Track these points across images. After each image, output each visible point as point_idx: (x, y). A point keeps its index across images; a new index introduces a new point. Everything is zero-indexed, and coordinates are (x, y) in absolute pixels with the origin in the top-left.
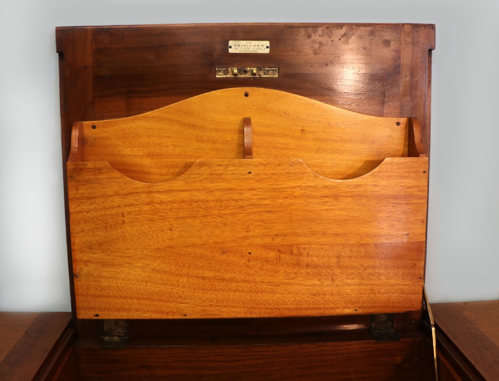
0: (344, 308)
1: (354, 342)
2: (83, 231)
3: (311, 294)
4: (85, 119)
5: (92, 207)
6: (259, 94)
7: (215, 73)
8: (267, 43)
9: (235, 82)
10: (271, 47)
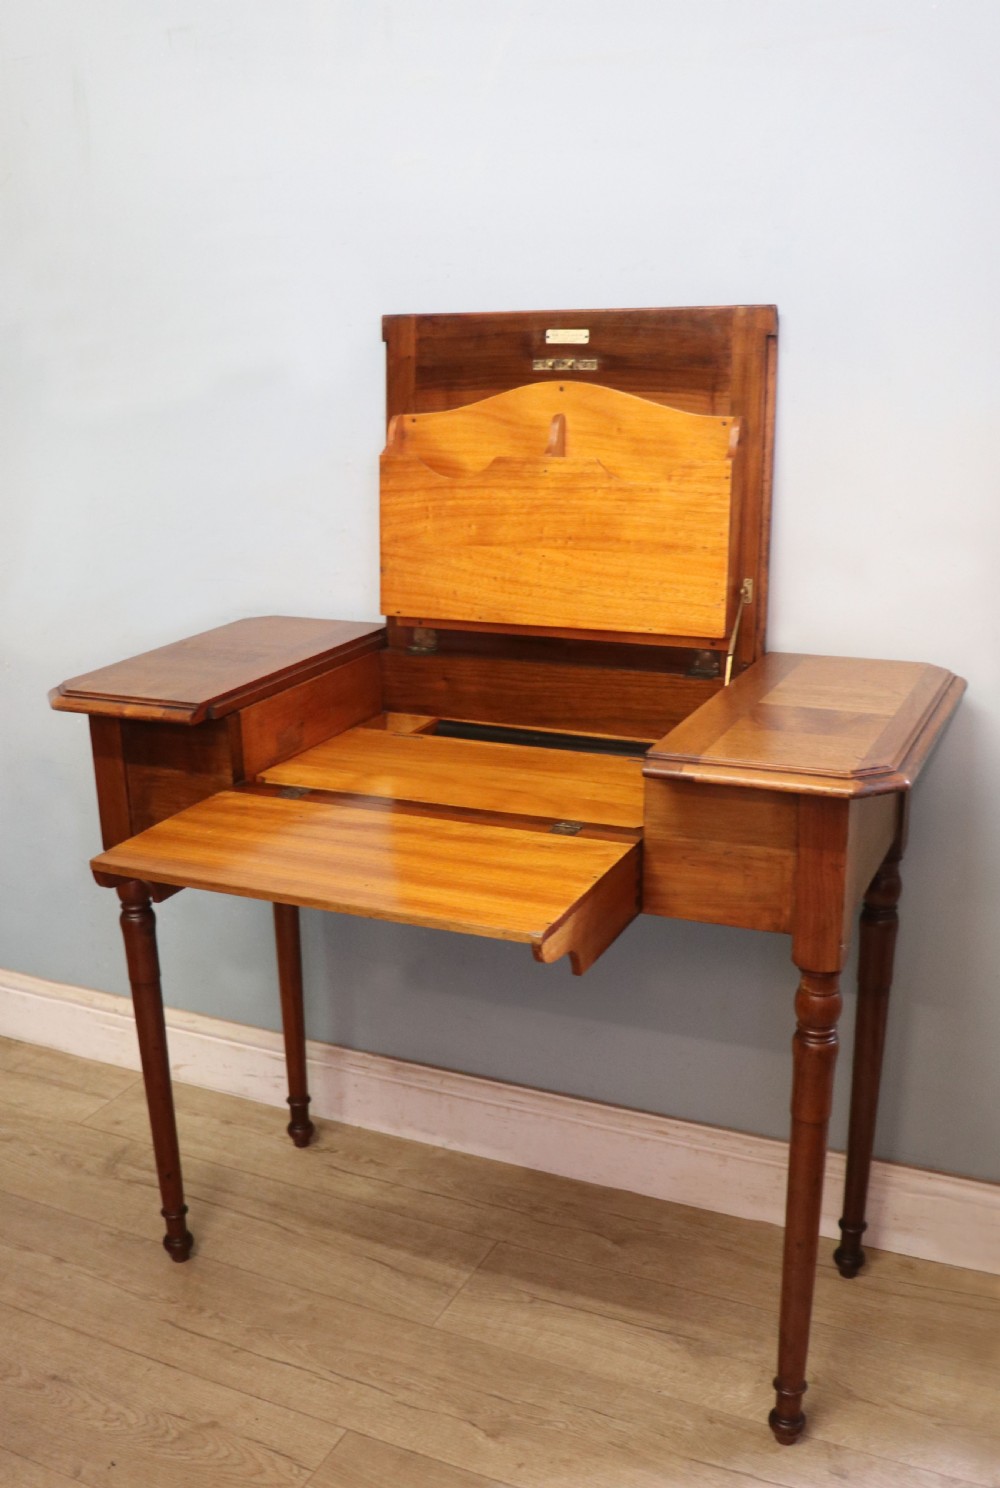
0: (639, 625)
1: (664, 674)
2: (390, 524)
3: (605, 606)
4: (405, 412)
5: (400, 500)
6: (575, 388)
7: (531, 365)
8: (586, 332)
9: (552, 375)
10: (591, 336)
